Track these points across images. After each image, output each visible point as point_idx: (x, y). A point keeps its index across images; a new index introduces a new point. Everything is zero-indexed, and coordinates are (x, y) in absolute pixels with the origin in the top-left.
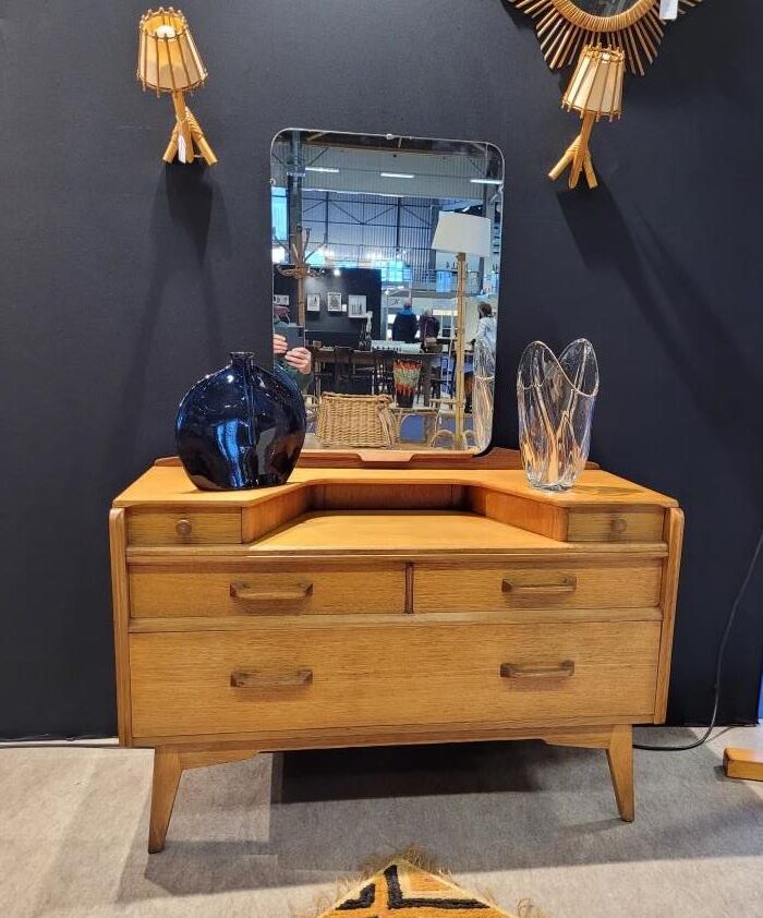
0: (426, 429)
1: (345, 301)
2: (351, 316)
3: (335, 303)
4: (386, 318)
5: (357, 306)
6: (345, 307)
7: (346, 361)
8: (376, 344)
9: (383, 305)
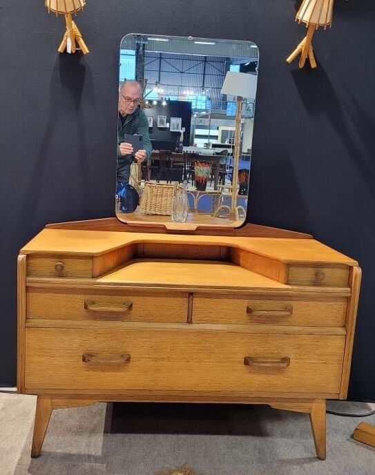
0: (213, 204)
1: (168, 121)
2: (171, 130)
3: (162, 122)
4: (194, 132)
5: (175, 124)
6: (168, 124)
7: (167, 159)
9: (192, 123)
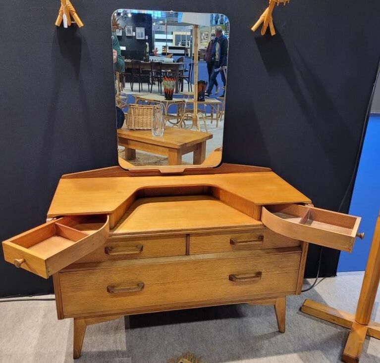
0: (179, 108)
1: (134, 30)
2: (137, 38)
3: (129, 31)
4: (154, 37)
5: (140, 33)
6: (134, 33)
7: (138, 67)
8: (151, 58)
9: (153, 29)
